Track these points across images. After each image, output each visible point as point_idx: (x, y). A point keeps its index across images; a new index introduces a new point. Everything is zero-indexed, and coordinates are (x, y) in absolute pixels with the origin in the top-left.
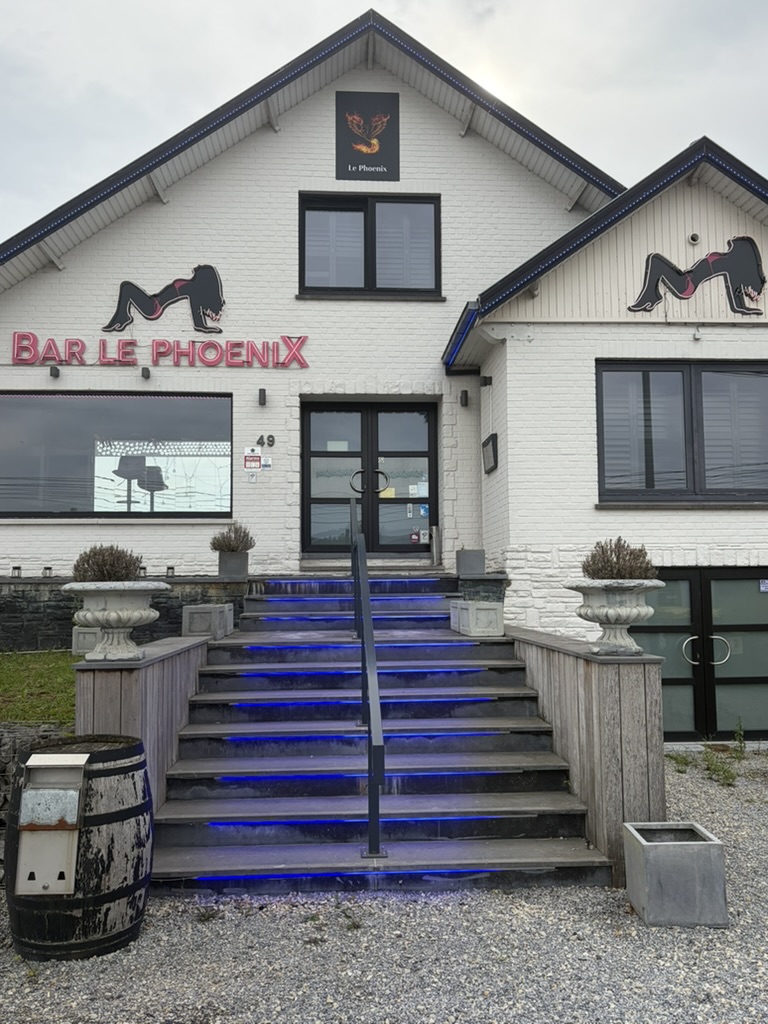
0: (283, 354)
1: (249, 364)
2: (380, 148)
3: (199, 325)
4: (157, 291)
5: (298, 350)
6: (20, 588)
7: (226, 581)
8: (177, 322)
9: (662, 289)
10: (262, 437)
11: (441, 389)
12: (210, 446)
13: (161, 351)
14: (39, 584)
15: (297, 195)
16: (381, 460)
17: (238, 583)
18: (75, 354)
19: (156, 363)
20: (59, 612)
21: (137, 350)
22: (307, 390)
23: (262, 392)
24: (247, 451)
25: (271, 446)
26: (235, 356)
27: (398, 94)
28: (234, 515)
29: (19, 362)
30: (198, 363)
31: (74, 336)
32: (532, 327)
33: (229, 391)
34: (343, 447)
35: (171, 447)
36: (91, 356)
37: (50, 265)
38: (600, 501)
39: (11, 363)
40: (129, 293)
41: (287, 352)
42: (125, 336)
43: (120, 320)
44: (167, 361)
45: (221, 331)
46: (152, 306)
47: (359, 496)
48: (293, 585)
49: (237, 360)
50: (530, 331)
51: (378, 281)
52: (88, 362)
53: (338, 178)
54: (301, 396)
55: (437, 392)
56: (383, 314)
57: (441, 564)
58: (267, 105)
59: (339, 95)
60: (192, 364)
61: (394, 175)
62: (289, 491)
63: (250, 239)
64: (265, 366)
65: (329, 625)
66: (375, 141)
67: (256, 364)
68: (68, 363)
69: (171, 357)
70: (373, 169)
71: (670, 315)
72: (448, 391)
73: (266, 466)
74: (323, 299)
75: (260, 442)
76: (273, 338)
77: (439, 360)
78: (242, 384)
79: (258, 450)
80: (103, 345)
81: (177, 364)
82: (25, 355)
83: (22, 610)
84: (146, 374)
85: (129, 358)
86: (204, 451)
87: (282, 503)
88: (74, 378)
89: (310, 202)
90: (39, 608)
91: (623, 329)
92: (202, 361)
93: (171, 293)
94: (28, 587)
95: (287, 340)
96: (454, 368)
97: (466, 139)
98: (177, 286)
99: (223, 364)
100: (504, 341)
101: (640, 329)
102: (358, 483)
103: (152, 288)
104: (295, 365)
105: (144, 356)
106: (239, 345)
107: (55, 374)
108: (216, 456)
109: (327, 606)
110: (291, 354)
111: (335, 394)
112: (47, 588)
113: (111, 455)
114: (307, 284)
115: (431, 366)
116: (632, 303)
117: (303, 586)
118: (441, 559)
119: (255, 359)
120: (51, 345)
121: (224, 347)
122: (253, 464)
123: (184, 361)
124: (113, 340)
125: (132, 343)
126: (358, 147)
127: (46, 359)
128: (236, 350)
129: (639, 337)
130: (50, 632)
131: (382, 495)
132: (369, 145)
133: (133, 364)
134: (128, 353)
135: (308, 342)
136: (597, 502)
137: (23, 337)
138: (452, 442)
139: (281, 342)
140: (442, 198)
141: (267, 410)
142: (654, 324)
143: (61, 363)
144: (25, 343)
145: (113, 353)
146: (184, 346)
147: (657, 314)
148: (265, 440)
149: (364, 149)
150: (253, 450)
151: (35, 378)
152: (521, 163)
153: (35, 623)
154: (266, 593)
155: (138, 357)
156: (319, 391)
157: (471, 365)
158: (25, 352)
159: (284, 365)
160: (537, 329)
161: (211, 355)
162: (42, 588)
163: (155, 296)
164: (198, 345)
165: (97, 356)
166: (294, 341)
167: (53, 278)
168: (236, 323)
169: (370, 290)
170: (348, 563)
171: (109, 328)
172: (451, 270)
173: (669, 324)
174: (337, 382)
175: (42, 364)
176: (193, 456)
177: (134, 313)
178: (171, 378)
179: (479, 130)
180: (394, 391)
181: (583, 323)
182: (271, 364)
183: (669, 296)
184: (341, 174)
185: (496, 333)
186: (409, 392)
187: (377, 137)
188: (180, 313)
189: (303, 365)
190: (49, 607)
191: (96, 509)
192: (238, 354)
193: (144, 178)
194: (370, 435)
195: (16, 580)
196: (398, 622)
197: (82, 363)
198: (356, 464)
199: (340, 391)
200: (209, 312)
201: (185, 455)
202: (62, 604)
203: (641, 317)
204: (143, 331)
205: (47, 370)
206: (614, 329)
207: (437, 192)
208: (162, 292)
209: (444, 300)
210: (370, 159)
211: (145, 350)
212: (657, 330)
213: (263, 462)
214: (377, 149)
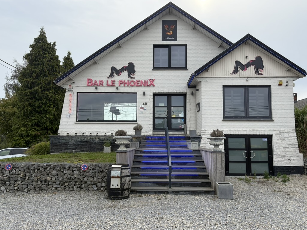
0: (149, 83)
1: (141, 86)
2: (173, 33)
3: (130, 77)
4: (120, 69)
5: (153, 82)
6: (92, 138)
7: (137, 137)
8: (124, 76)
9: (239, 69)
10: (144, 103)
11: (187, 91)
12: (131, 104)
13: (121, 83)
14: (96, 137)
15: (152, 45)
16: (172, 108)
17: (139, 137)
18: (101, 84)
19: (120, 86)
20: (100, 143)
21: (115, 83)
22: (155, 92)
23: (144, 92)
24: (140, 106)
25: (146, 105)
26: (138, 84)
27: (177, 20)
28: (137, 121)
29: (88, 86)
30: (129, 86)
31: (101, 79)
32: (207, 78)
33: (136, 92)
34: (163, 105)
35: (122, 104)
36: (105, 84)
37: (95, 63)
38: (224, 119)
39: (86, 86)
40: (113, 69)
41: (150, 83)
42: (113, 79)
43: (111, 76)
44: (122, 85)
45: (134, 78)
46: (119, 72)
47: (167, 116)
48: (152, 138)
49: (138, 85)
50: (207, 79)
51: (172, 65)
52: (104, 85)
53: (162, 41)
54: (153, 93)
55: (186, 92)
56: (173, 73)
57: (186, 133)
58: (146, 25)
59: (163, 21)
60: (128, 86)
61: (176, 40)
62: (150, 116)
63: (142, 56)
64: (145, 86)
65: (160, 147)
66: (171, 32)
67: (143, 86)
68: (99, 86)
69: (123, 84)
70: (171, 38)
71: (241, 75)
72: (189, 91)
73: (145, 110)
74: (159, 70)
75: (144, 104)
76: (147, 79)
77: (186, 84)
78: (139, 90)
79: (143, 106)
80: (108, 81)
81: (124, 86)
82: (90, 84)
83: (92, 143)
84: (117, 88)
85: (113, 85)
86: (130, 106)
87: (149, 118)
88: (101, 89)
89: (155, 46)
90: (96, 142)
91: (229, 78)
92: (130, 85)
93: (123, 69)
94: (93, 138)
95: (150, 80)
96: (190, 86)
97: (193, 30)
98: (124, 67)
99: (135, 86)
100: (201, 81)
101: (234, 78)
102: (166, 113)
103: (119, 68)
104: (152, 86)
105: (117, 84)
106: (139, 81)
107: (96, 88)
108: (132, 107)
109: (160, 143)
110: (151, 83)
111: (161, 93)
112: (97, 138)
113: (108, 106)
114: (155, 66)
115: (184, 86)
116: (231, 72)
117: (154, 138)
118: (186, 132)
119: (142, 85)
120: (96, 82)
121: (135, 82)
122: (142, 109)
123: (126, 85)
124: (110, 80)
125: (114, 81)
126: (167, 33)
127: (94, 85)
128: (138, 82)
129: (233, 80)
130: (98, 148)
131: (172, 116)
132: (170, 32)
133: (114, 86)
134: (113, 84)
135: (155, 80)
136: (223, 119)
137: (89, 80)
138: (189, 104)
139: (148, 80)
140: (187, 45)
141: (145, 96)
142: (237, 77)
143: (98, 86)
144: (90, 81)
145: (110, 83)
146: (126, 82)
147: (238, 75)
148: (145, 104)
149: (169, 34)
150: (142, 106)
151: (92, 89)
152: (207, 36)
153: (95, 146)
154: (146, 140)
155: (115, 84)
156: (157, 92)
157: (194, 85)
158: (90, 83)
159: (149, 86)
160: (209, 79)
161: (132, 84)
162: (96, 138)
163: (119, 70)
164: (129, 81)
165: (106, 84)
166: (152, 80)
167: (96, 66)
168: (138, 76)
169: (170, 67)
170: (164, 133)
171: (109, 77)
172: (189, 62)
173: (241, 77)
174: (162, 90)
175: (94, 86)
176: (127, 107)
177: (115, 74)
178: (123, 89)
179: (196, 28)
180: (175, 92)
181: (220, 77)
182: (146, 86)
183: (241, 70)
184: (163, 40)
185: (199, 80)
186: (179, 92)
187: (172, 31)
188: (125, 73)
189: (154, 86)
190: (98, 142)
191: (104, 120)
192: (139, 83)
193: (117, 43)
194: (169, 102)
195: (91, 136)
196: (175, 147)
197: (103, 86)
198: (166, 109)
199: (162, 92)
200: (132, 74)
201: (125, 107)
202: (101, 142)
203: (234, 75)
204: (117, 78)
205: (95, 88)
206: (227, 79)
207: (186, 43)
208: (121, 69)
209: (187, 70)
210: (170, 36)
211: (117, 83)
212: (238, 78)
213: (144, 109)
214: (172, 33)
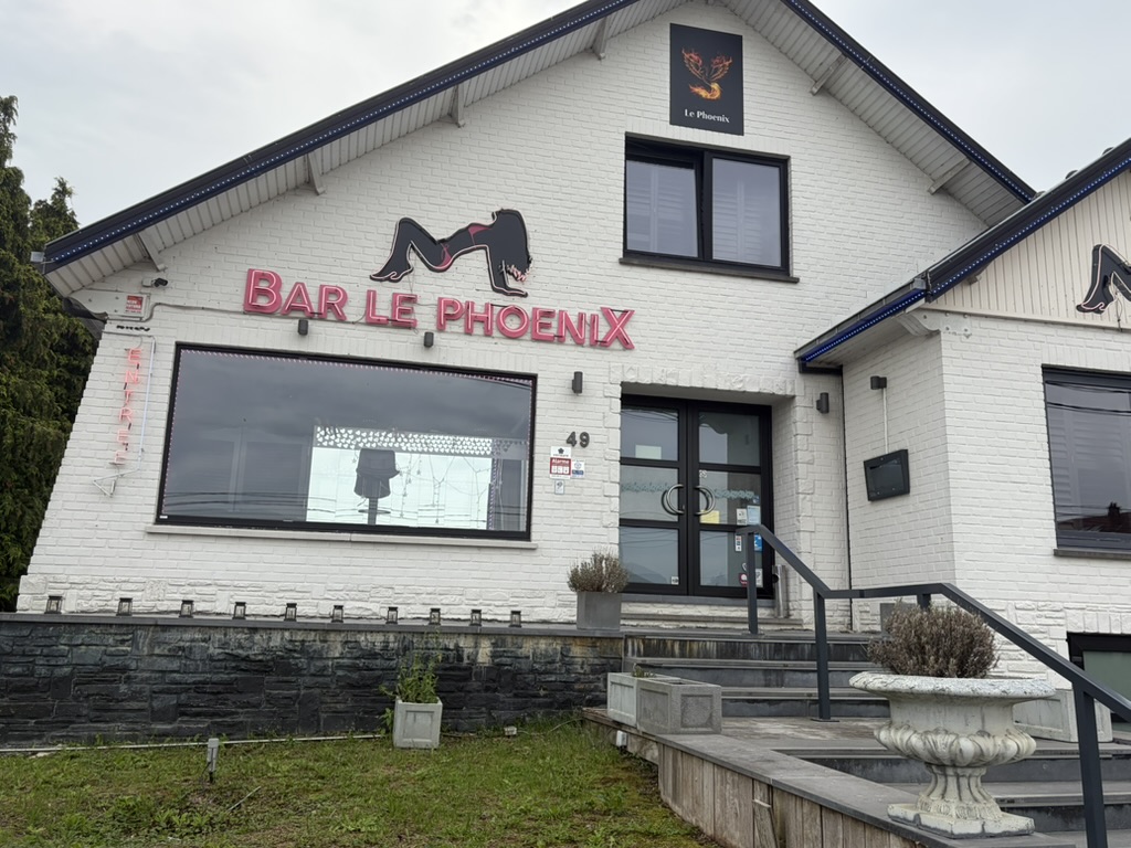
0: (603, 330)
1: (560, 339)
4: (446, 236)
5: (622, 326)
6: (299, 636)
8: (470, 276)
10: (574, 433)
11: (793, 389)
13: (449, 313)
14: (328, 631)
15: (624, 138)
16: (703, 473)
17: (612, 639)
18: (332, 306)
19: (441, 328)
20: (355, 676)
21: (417, 309)
22: (631, 378)
23: (578, 375)
24: (554, 452)
25: (584, 446)
26: (544, 328)
27: (739, 38)
28: (534, 536)
29: (252, 310)
30: (496, 333)
31: (332, 283)
32: (968, 319)
33: (533, 372)
34: (654, 453)
36: (354, 310)
38: (1058, 545)
39: (241, 309)
41: (608, 329)
42: (402, 288)
44: (457, 327)
45: (526, 295)
47: (675, 518)
49: (544, 332)
50: (968, 323)
51: (714, 253)
52: (350, 319)
53: (672, 123)
54: (623, 384)
55: (789, 393)
56: (723, 291)
57: (788, 616)
58: (603, 24)
59: (674, 28)
60: (488, 334)
61: (737, 128)
62: (606, 508)
63: (567, 183)
64: (579, 343)
66: (715, 86)
67: (569, 340)
68: (321, 317)
69: (461, 322)
70: (713, 118)
71: (1123, 320)
72: (804, 391)
73: (577, 472)
74: (653, 267)
75: (571, 441)
76: (591, 309)
77: (791, 353)
78: (551, 364)
79: (568, 450)
80: (371, 298)
81: (468, 332)
82: (262, 301)
83: (298, 671)
84: (428, 342)
85: (405, 318)
86: (459, 448)
87: (597, 523)
88: (328, 338)
89: (641, 149)
90: (325, 668)
91: (1070, 332)
92: (502, 330)
93: (464, 240)
94: (312, 636)
95: (607, 313)
96: (809, 365)
97: (818, 98)
98: (472, 231)
99: (528, 336)
100: (938, 332)
101: (1090, 334)
103: (440, 230)
104: (617, 345)
105: (425, 318)
106: (549, 314)
107: (303, 331)
110: (613, 332)
111: (665, 386)
112: (340, 638)
114: (629, 248)
115: (781, 359)
118: (788, 609)
119: (568, 334)
120: (299, 291)
121: (530, 314)
122: (561, 469)
123: (478, 329)
124: (386, 292)
125: (411, 299)
126: (696, 90)
127: (292, 309)
128: (545, 320)
129: (1089, 343)
130: (340, 707)
131: (705, 519)
133: (409, 326)
134: (403, 312)
135: (634, 318)
136: (1054, 545)
137: (262, 277)
138: (808, 457)
139: (600, 316)
140: (792, 161)
141: (580, 399)
142: (1104, 328)
143: (312, 316)
144: (263, 285)
145: (384, 310)
146: (479, 309)
147: (1108, 318)
148: (578, 438)
149: (703, 93)
150: (561, 451)
151: (275, 333)
152: (879, 133)
153: (317, 691)
154: (646, 655)
155: (417, 317)
156: (646, 379)
157: (829, 363)
158: (261, 297)
159: (604, 344)
160: (975, 322)
161: (513, 324)
162: (332, 637)
163: (443, 241)
164: (497, 309)
165: (363, 311)
166: (618, 314)
168: (542, 288)
169: (704, 260)
171: (381, 276)
172: (803, 247)
173: (1121, 330)
174: (671, 370)
175: (285, 315)
178: (461, 349)
179: (833, 90)
180: (737, 387)
182: (587, 342)
184: (677, 119)
185: (930, 322)
186: (756, 390)
187: (718, 82)
188: (473, 267)
189: (627, 345)
190: (340, 667)
192: (547, 326)
193: (450, 90)
194: (688, 442)
195: (290, 620)
197: (341, 319)
198: (671, 476)
199: (671, 382)
202: (361, 663)
203: (1090, 318)
204: (425, 284)
205: (292, 325)
206: (1062, 331)
207: (787, 153)
208: (451, 238)
209: (795, 281)
210: (709, 106)
211: (427, 310)
212: (1108, 336)
213: (573, 468)
214: (717, 94)
